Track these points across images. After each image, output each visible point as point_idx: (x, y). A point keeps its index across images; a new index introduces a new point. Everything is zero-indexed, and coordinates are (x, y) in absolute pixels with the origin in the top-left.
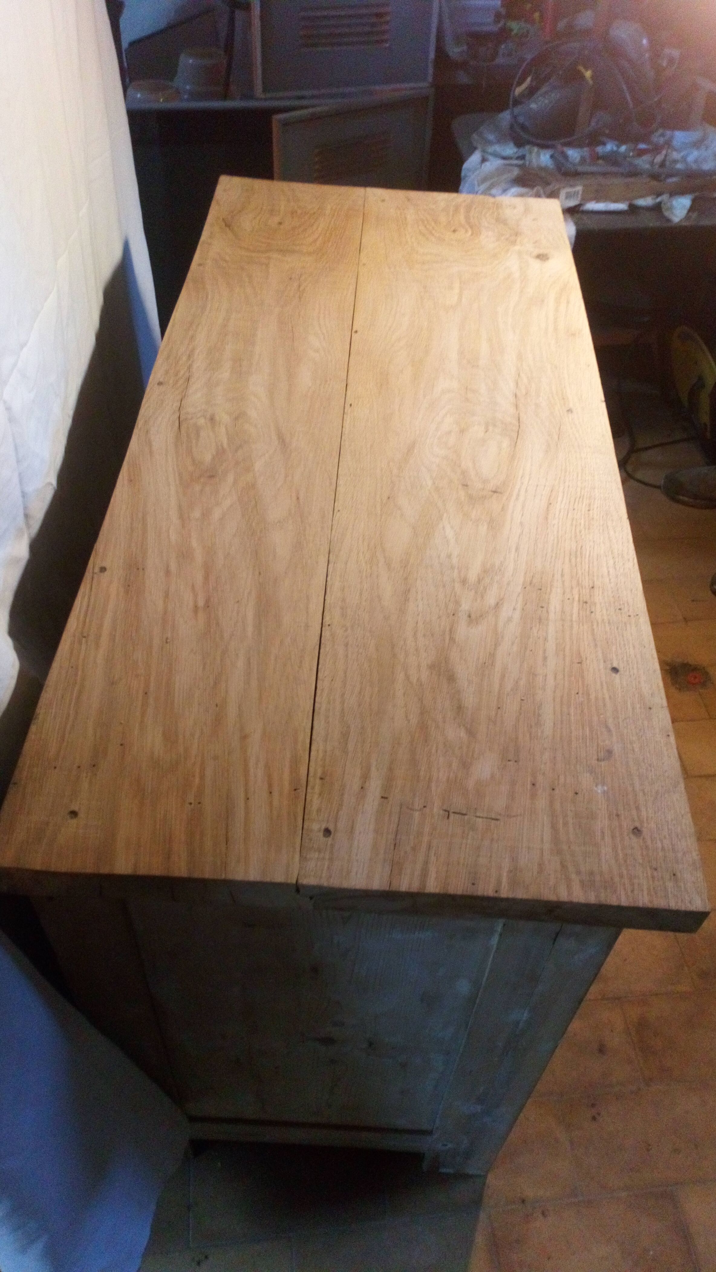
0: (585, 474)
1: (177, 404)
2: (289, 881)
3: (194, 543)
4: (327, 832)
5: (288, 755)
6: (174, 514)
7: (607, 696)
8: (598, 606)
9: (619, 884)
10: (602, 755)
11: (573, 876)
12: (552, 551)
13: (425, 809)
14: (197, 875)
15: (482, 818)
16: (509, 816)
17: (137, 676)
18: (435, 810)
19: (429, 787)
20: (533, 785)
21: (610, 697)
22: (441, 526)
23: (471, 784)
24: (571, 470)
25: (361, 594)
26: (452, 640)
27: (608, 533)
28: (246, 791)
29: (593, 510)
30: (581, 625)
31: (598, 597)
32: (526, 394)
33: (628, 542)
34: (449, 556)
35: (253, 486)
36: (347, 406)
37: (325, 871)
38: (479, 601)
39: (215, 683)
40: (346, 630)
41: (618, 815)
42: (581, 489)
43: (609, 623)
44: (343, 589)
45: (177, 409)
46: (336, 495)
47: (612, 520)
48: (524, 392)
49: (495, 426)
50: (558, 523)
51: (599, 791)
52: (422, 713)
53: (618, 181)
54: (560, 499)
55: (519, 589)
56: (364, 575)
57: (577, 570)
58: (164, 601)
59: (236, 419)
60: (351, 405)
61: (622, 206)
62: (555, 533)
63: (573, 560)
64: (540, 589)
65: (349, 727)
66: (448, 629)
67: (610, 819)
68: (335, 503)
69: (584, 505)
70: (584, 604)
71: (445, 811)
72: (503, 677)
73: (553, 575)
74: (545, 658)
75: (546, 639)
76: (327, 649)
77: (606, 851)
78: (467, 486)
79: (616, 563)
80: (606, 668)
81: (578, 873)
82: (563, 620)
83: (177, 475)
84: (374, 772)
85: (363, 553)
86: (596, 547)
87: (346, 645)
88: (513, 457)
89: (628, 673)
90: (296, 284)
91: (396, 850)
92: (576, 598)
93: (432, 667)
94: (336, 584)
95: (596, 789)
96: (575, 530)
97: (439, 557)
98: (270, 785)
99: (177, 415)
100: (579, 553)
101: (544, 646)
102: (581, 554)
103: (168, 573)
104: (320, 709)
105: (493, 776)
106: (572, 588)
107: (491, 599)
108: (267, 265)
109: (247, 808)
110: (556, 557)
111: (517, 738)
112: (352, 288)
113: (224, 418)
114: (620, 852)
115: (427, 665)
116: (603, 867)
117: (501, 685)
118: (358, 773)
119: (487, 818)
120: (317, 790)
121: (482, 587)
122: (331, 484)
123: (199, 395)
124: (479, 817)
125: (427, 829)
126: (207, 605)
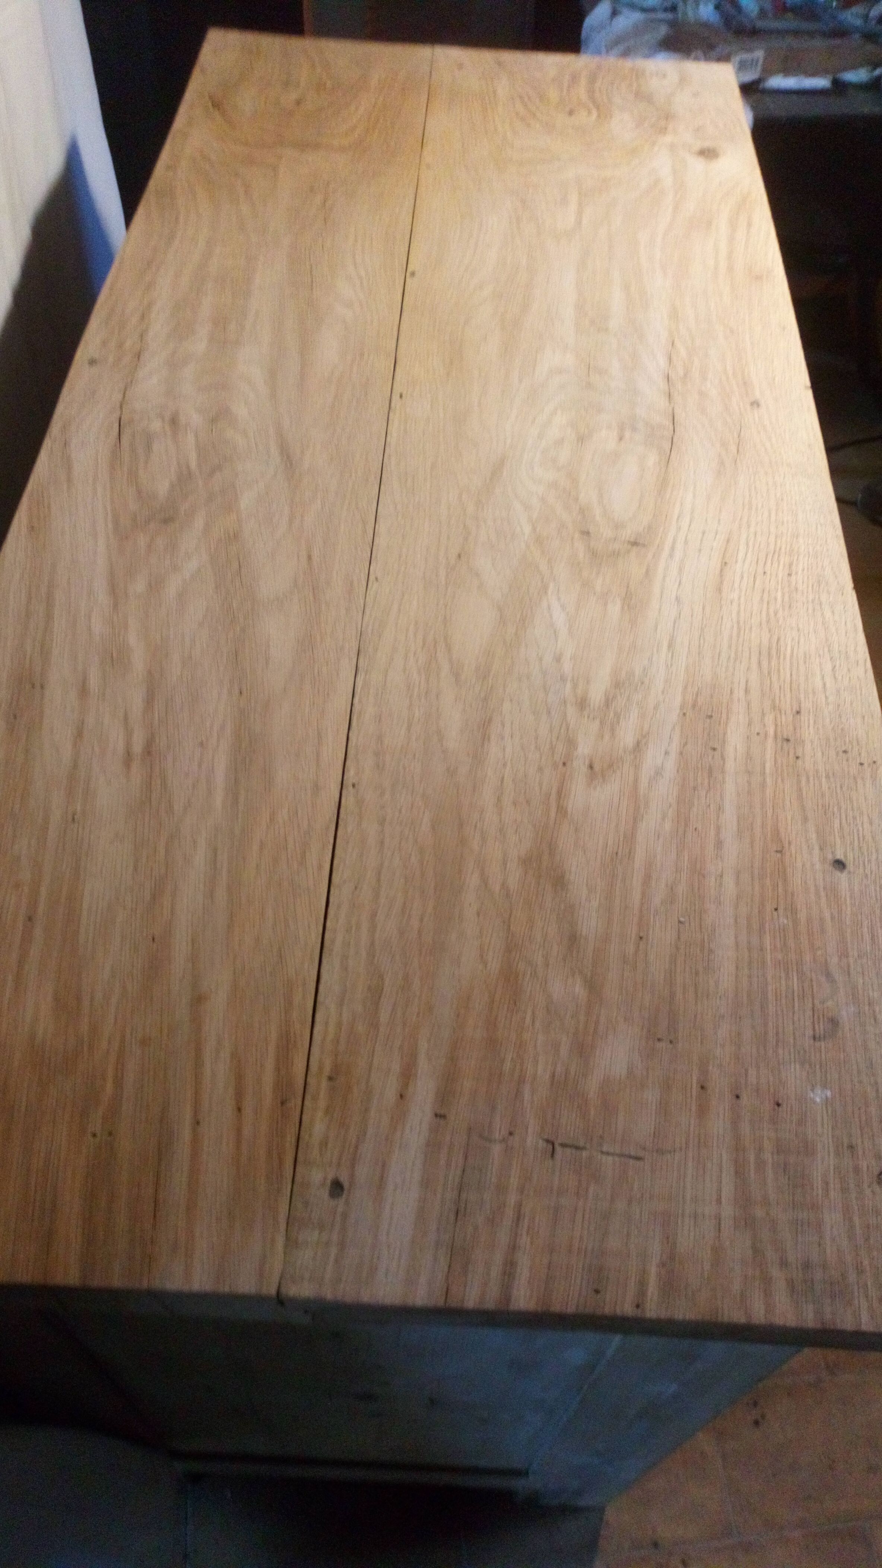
0: (783, 512)
1: (117, 397)
2: (264, 1291)
3: (132, 638)
4: (337, 1188)
5: (274, 1036)
6: (100, 587)
7: (827, 915)
8: (808, 747)
9: (856, 1287)
10: (820, 1028)
11: (775, 1272)
12: (730, 647)
13: (511, 1138)
14: (96, 1282)
15: (613, 1154)
16: (660, 1152)
17: (17, 886)
18: (529, 1140)
19: (518, 1094)
20: (702, 1087)
21: (832, 918)
22: (544, 604)
23: (592, 1086)
24: (760, 506)
25: (409, 728)
26: (562, 811)
27: (822, 614)
28: (196, 1112)
29: (797, 573)
30: (779, 780)
31: (808, 732)
32: (685, 375)
33: (856, 630)
34: (558, 659)
35: (235, 537)
36: (395, 397)
37: (330, 1268)
38: (607, 737)
39: (154, 897)
40: (382, 794)
41: (851, 1147)
42: (776, 537)
43: (827, 777)
44: (379, 719)
45: (118, 405)
46: (373, 552)
47: (829, 593)
48: (681, 373)
49: (634, 429)
50: (739, 598)
51: (818, 1100)
52: (508, 950)
53: (818, 43)
54: (741, 555)
55: (674, 716)
56: (415, 694)
57: (771, 683)
58: (75, 745)
59: (214, 421)
60: (401, 396)
61: (821, 82)
62: (734, 615)
63: (765, 664)
64: (711, 717)
65: (381, 977)
66: (554, 791)
67: (837, 1154)
68: (372, 565)
69: (781, 567)
70: (785, 743)
71: (548, 1141)
72: (647, 879)
73: (731, 690)
74: (719, 844)
75: (720, 809)
76: (349, 830)
77: (832, 1219)
78: (588, 533)
79: (837, 668)
80: (824, 860)
81: (784, 1263)
82: (749, 773)
83: (110, 517)
84: (423, 1064)
85: (415, 654)
86: (802, 640)
87: (382, 822)
88: (663, 484)
89: (861, 870)
90: (319, 199)
91: (459, 1223)
92: (771, 731)
93: (526, 862)
94: (367, 710)
95: (812, 1095)
96: (768, 609)
97: (541, 659)
98: (239, 1095)
99: (116, 415)
100: (774, 652)
101: (718, 819)
102: (778, 651)
103: (84, 692)
104: (333, 941)
105: (630, 1072)
106: (763, 714)
107: (627, 736)
108: (275, 169)
109: (196, 1140)
110: (735, 660)
111: (672, 995)
112: (408, 203)
113: (192, 417)
114: (857, 1220)
115: (519, 858)
116: (828, 1251)
117: (643, 894)
118: (396, 1067)
119: (621, 1155)
120: (322, 1103)
121: (612, 713)
122: (365, 531)
123: (155, 380)
124: (608, 1154)
125: (514, 1181)
126: (148, 750)
